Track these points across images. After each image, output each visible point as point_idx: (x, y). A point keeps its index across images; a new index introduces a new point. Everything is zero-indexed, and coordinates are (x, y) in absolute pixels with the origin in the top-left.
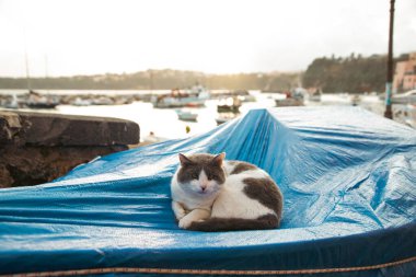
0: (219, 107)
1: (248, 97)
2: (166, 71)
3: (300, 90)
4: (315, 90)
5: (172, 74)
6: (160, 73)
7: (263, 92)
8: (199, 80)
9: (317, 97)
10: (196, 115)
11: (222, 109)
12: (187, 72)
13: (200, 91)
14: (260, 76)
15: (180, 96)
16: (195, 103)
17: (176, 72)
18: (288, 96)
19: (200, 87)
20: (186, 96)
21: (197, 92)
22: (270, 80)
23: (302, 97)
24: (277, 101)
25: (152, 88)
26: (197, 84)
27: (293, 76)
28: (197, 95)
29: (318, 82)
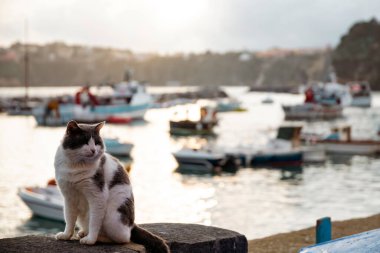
0: (173, 125)
1: (225, 101)
2: (53, 47)
3: (333, 87)
4: (357, 88)
5: (67, 55)
6: (41, 51)
7: (253, 90)
8: (132, 71)
9: (363, 101)
10: (130, 146)
11: (180, 129)
12: (97, 50)
13: (134, 91)
14: (245, 57)
15: (94, 101)
16: (125, 115)
17: (76, 48)
18: (310, 98)
19: (134, 84)
20: (107, 101)
21: (127, 93)
22: (266, 66)
23: (339, 101)
24: (286, 109)
25: (26, 83)
26: (127, 78)
27: (311, 57)
28: (129, 100)
29: (361, 69)
